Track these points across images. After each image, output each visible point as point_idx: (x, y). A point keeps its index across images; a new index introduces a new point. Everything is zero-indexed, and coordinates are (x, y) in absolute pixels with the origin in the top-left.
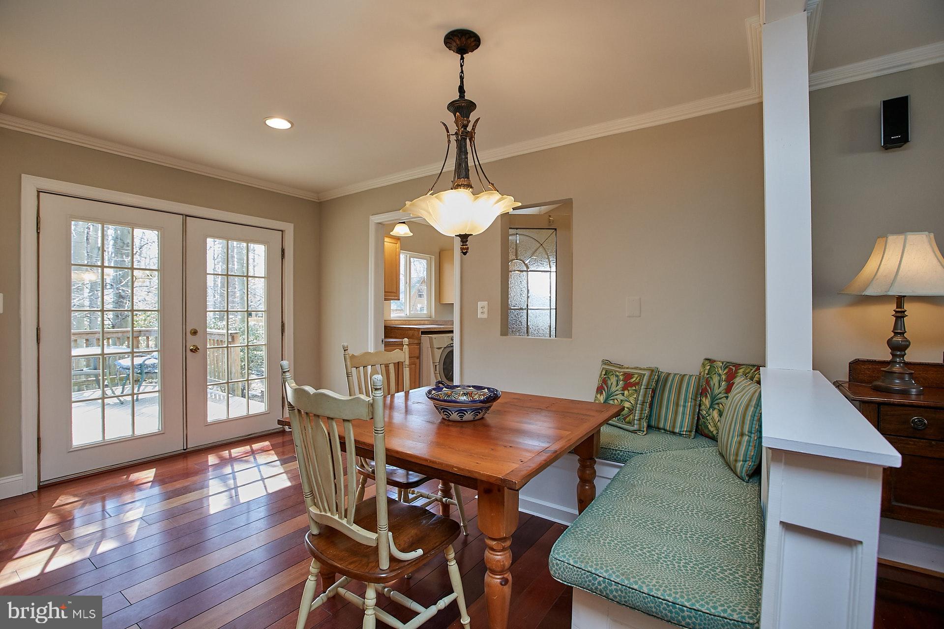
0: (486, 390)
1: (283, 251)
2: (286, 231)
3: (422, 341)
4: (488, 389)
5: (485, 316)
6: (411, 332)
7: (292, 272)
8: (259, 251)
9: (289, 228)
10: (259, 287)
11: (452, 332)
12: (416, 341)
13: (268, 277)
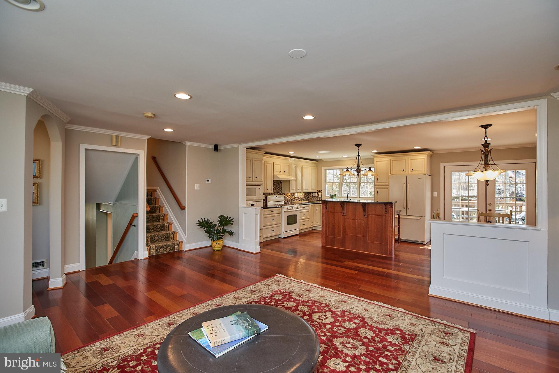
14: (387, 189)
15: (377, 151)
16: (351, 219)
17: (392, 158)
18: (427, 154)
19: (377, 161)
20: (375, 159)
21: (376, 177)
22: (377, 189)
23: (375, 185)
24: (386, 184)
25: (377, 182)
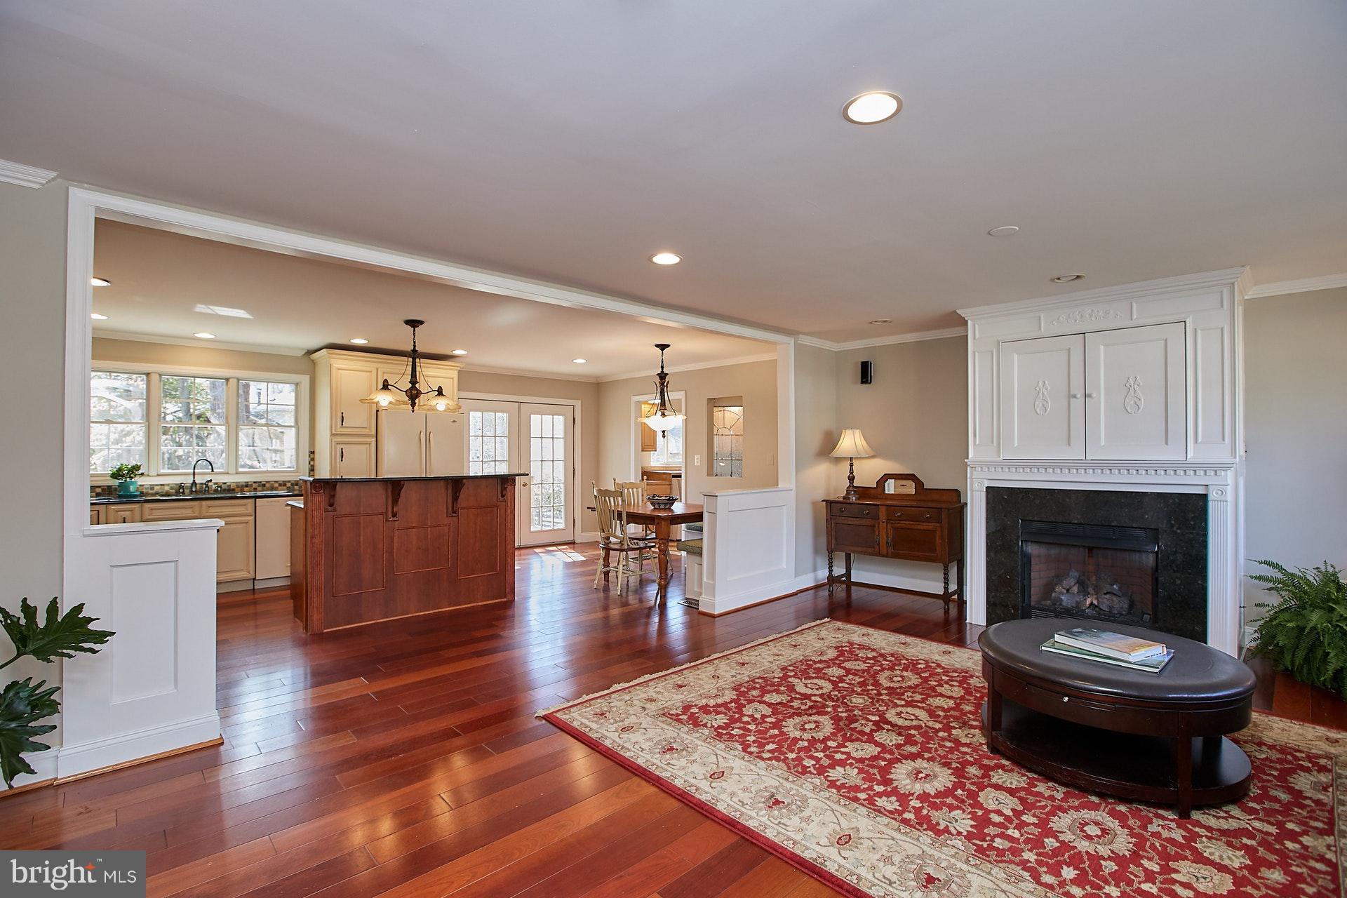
1: (574, 419)
2: (576, 406)
5: (699, 464)
6: (664, 476)
7: (580, 434)
8: (559, 420)
9: (578, 404)
10: (560, 445)
11: (680, 476)
12: (668, 483)
13: (565, 438)
14: (368, 446)
15: (366, 342)
16: (414, 528)
17: (382, 365)
18: (459, 368)
19: (339, 369)
20: (332, 361)
21: (336, 411)
22: (339, 447)
23: (333, 435)
24: (366, 431)
25: (339, 427)
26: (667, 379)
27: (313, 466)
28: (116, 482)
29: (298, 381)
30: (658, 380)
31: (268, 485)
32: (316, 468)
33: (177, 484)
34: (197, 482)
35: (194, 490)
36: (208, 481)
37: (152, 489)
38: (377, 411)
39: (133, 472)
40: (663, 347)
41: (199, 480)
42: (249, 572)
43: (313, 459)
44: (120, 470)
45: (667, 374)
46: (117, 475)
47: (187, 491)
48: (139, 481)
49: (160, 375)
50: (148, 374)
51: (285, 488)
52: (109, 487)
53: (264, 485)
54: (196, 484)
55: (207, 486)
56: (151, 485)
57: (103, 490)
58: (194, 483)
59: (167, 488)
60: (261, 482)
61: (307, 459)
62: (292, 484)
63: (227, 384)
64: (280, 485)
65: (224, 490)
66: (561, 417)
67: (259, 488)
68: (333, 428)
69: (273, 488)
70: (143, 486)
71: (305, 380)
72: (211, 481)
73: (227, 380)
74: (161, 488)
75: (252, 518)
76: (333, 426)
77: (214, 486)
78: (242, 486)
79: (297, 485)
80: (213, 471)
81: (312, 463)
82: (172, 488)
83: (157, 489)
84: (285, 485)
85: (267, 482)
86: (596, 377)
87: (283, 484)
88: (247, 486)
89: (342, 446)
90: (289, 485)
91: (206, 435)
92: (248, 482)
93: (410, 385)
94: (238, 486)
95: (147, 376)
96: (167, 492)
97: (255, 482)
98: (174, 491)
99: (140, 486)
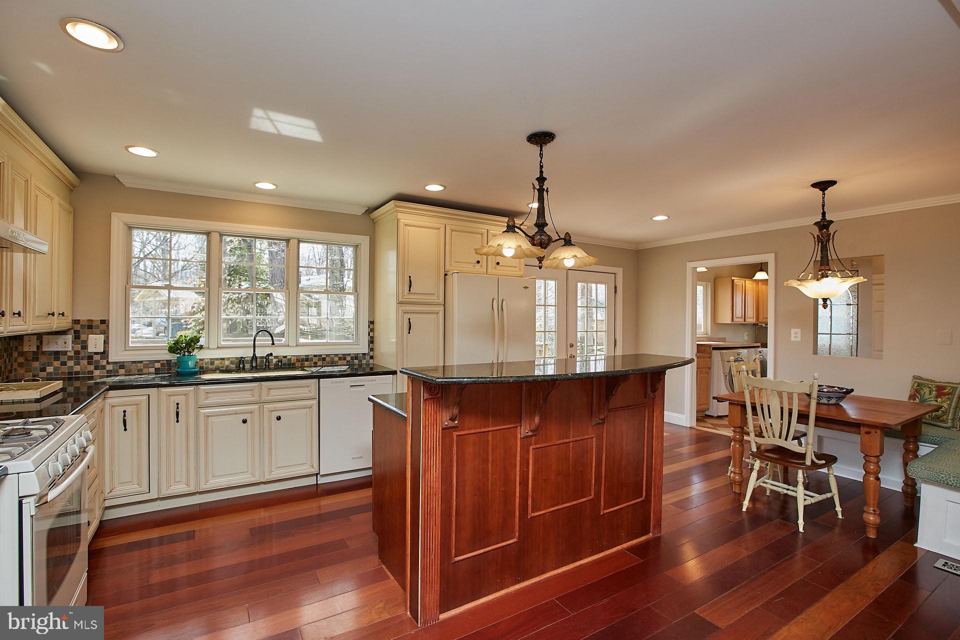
0: (836, 388)
1: (616, 288)
2: (618, 274)
3: (713, 355)
4: (838, 388)
7: (622, 303)
8: (602, 288)
9: (619, 272)
10: (603, 314)
12: (708, 355)
13: (607, 307)
14: (435, 316)
17: (451, 222)
19: (406, 225)
20: (400, 215)
21: (403, 275)
22: (407, 316)
23: (400, 303)
24: (433, 299)
25: (406, 294)
26: (832, 229)
27: (372, 338)
28: (173, 357)
29: (357, 242)
30: (816, 231)
31: (328, 359)
32: (376, 340)
33: (237, 358)
34: (257, 355)
35: (254, 365)
36: (268, 355)
37: (212, 362)
38: (446, 275)
39: (191, 346)
40: (823, 186)
41: (260, 353)
42: (313, 467)
43: (372, 330)
44: (177, 343)
45: (832, 222)
46: (174, 348)
47: (247, 366)
48: (198, 355)
49: (221, 235)
50: (208, 234)
51: (345, 362)
52: (169, 362)
53: (324, 359)
54: (256, 358)
55: (267, 360)
56: (210, 359)
57: (162, 365)
58: (254, 357)
59: (227, 363)
60: (321, 355)
61: (367, 330)
62: (352, 358)
63: (288, 246)
64: (340, 359)
65: (285, 364)
66: (603, 286)
67: (320, 363)
68: (400, 295)
69: (333, 364)
70: (203, 360)
71: (364, 241)
72: (271, 354)
73: (288, 241)
74: (221, 363)
75: (315, 402)
76: (400, 292)
77: (275, 361)
78: (302, 360)
79: (356, 358)
80: (273, 344)
81: (371, 334)
82: (232, 363)
83: (217, 363)
84: (345, 359)
85: (328, 355)
86: (638, 243)
87: (343, 357)
88: (307, 360)
89: (409, 316)
90: (349, 358)
91: (266, 304)
92: (308, 356)
93: (536, 230)
94: (298, 360)
95: (208, 236)
96: (228, 366)
97: (315, 356)
98: (234, 366)
99: (200, 360)
